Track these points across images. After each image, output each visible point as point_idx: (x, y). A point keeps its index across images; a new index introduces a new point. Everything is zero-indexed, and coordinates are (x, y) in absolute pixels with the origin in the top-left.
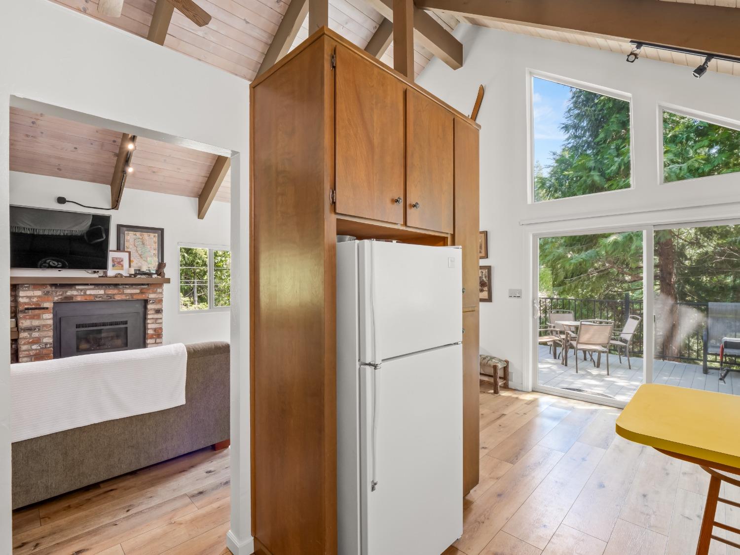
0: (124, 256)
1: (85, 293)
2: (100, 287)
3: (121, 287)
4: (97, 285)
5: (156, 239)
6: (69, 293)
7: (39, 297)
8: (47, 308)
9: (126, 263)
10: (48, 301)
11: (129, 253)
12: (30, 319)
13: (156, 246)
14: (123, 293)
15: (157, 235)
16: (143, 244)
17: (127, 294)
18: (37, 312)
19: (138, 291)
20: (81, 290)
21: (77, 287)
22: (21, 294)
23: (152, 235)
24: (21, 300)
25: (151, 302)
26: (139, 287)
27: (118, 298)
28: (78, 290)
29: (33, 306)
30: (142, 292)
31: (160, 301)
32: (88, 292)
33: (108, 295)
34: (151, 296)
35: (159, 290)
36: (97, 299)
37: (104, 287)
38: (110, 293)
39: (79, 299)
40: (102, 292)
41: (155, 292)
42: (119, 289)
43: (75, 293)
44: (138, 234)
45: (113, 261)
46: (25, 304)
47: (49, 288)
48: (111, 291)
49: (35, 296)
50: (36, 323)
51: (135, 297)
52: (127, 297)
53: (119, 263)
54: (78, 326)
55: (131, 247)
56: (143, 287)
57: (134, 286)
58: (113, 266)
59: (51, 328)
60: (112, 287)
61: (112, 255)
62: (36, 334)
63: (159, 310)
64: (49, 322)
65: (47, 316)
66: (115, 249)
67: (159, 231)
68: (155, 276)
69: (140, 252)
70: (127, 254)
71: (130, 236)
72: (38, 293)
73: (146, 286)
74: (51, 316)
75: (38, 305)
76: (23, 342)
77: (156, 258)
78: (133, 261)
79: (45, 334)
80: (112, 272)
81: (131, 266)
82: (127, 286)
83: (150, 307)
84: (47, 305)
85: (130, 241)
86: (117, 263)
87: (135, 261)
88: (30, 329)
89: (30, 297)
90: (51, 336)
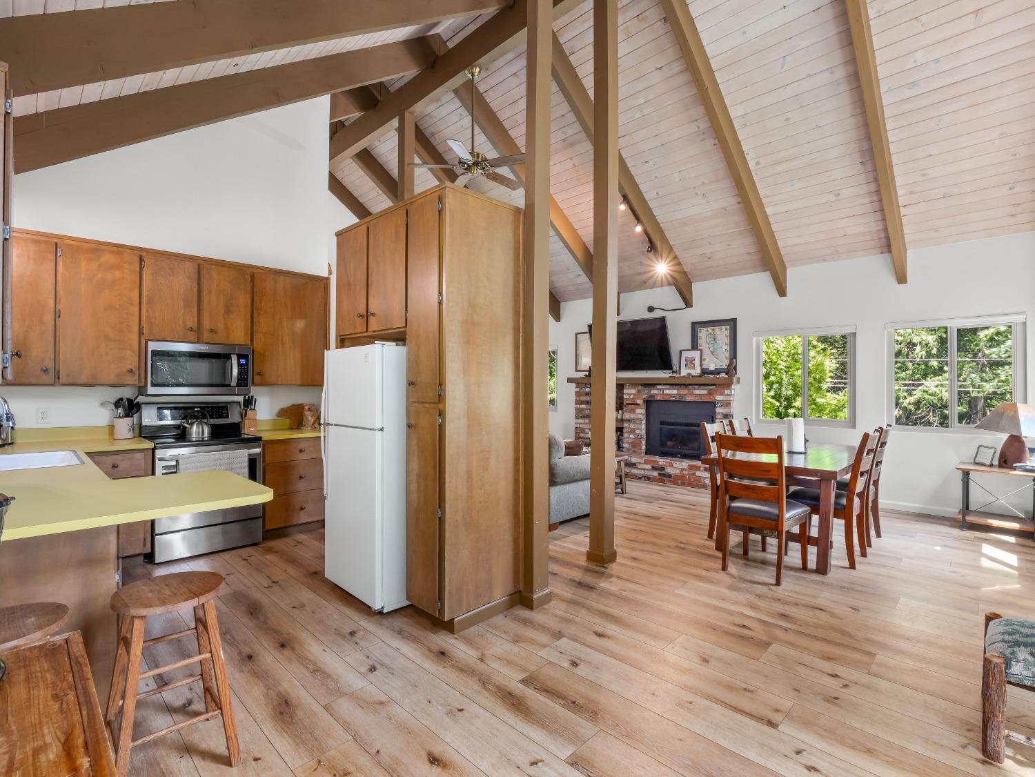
0: (696, 354)
1: (663, 392)
2: (674, 387)
3: (690, 387)
4: (672, 385)
5: (728, 333)
6: (653, 392)
7: (634, 394)
8: (639, 404)
9: (697, 362)
10: (639, 398)
11: (701, 351)
12: (629, 412)
13: (727, 340)
14: (692, 394)
15: (728, 327)
16: (715, 339)
17: (696, 395)
18: (633, 406)
19: (705, 392)
20: (660, 389)
21: (659, 387)
22: (625, 391)
23: (723, 328)
24: (625, 397)
25: (719, 404)
26: (707, 387)
27: (688, 399)
28: (658, 389)
29: (631, 402)
30: (710, 393)
31: (728, 404)
32: (666, 392)
33: (680, 395)
34: (719, 398)
35: (727, 392)
36: (672, 399)
37: (677, 387)
38: (682, 393)
39: (659, 398)
40: (675, 392)
41: (722, 394)
42: (689, 389)
43: (656, 392)
44: (710, 329)
45: (686, 360)
46: (628, 400)
47: (640, 387)
48: (684, 391)
49: (632, 394)
50: (632, 416)
51: (704, 399)
52: (696, 399)
53: (691, 362)
54: (662, 423)
55: (703, 344)
56: (711, 387)
57: (702, 387)
58: (686, 365)
59: (644, 422)
60: (683, 387)
61: (684, 355)
62: (632, 426)
63: (727, 415)
64: (640, 416)
65: (639, 411)
66: (690, 348)
67: (732, 322)
68: (723, 375)
69: (712, 349)
70: (699, 352)
71: (703, 333)
72: (634, 391)
73: (713, 387)
74: (644, 411)
75: (634, 401)
76: (625, 430)
77: (728, 355)
78: (705, 360)
79: (636, 426)
80: (684, 372)
81: (701, 365)
82: (696, 387)
83: (718, 410)
84: (639, 401)
85: (703, 338)
86: (690, 363)
87: (707, 359)
88: (629, 421)
89: (629, 394)
90: (641, 429)
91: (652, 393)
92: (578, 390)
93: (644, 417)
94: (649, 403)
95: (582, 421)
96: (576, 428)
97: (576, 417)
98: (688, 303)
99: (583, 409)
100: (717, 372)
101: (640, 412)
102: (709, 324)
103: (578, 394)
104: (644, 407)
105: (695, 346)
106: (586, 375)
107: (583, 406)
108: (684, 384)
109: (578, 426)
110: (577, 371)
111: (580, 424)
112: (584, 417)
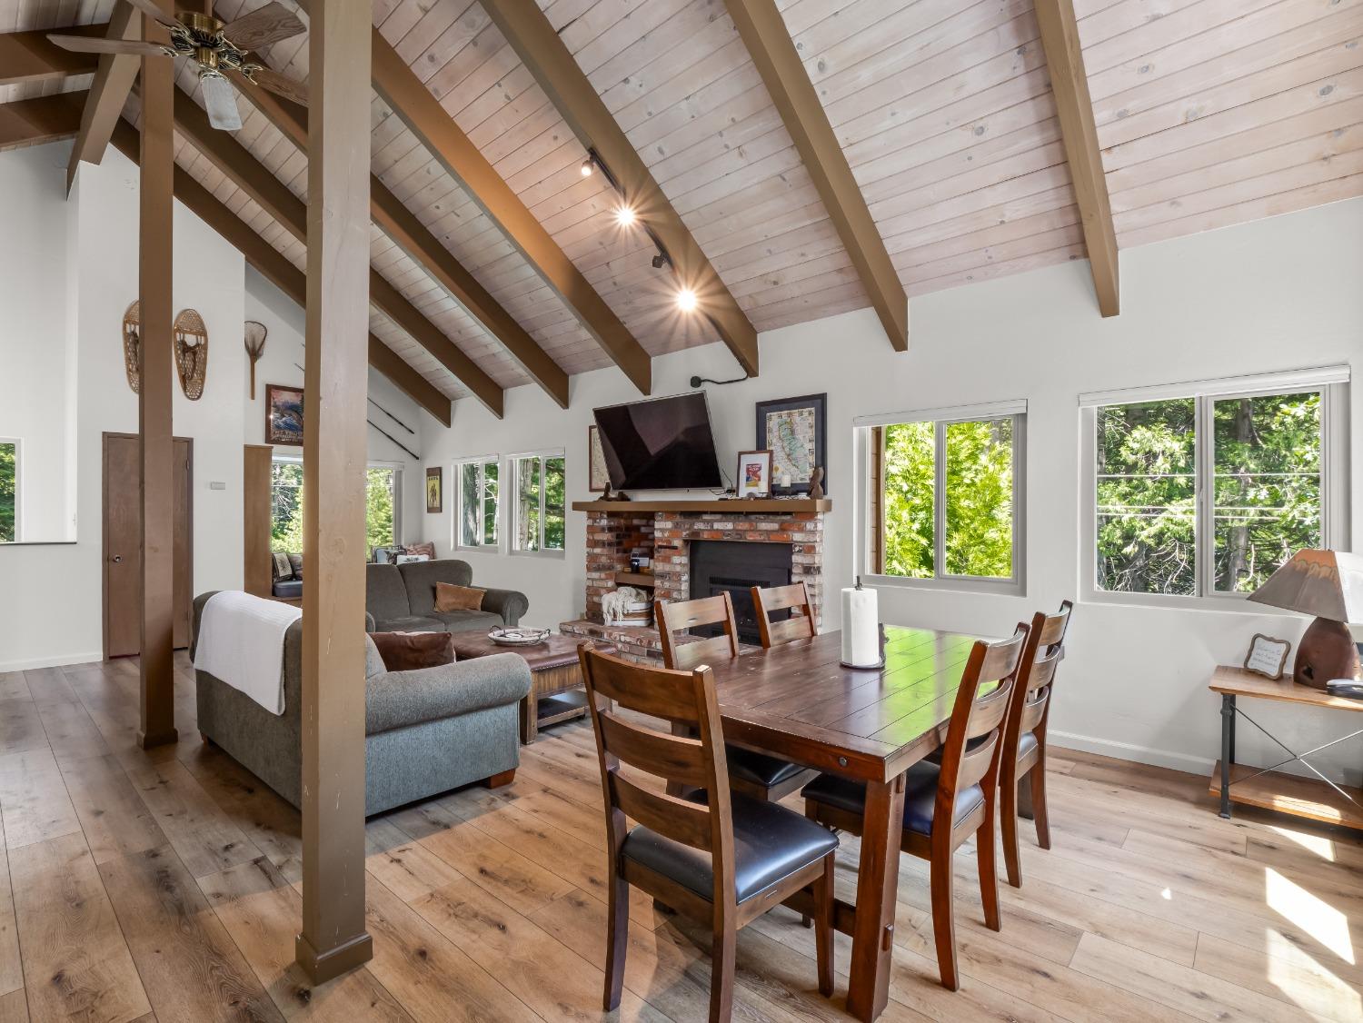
0: (762, 459)
1: (712, 527)
2: (729, 516)
3: (753, 517)
4: (726, 514)
5: (812, 420)
6: (699, 526)
7: (670, 530)
8: (675, 548)
9: (764, 474)
10: (678, 537)
11: (771, 453)
12: (663, 561)
13: (811, 433)
14: (756, 530)
15: (813, 409)
16: (793, 432)
17: (762, 532)
18: (668, 552)
19: (775, 526)
20: (708, 522)
21: (706, 517)
22: (657, 525)
23: (805, 412)
24: (657, 534)
25: (797, 549)
26: (778, 518)
27: (750, 538)
28: (704, 521)
29: (665, 544)
30: (783, 529)
31: (810, 549)
32: (717, 526)
33: (738, 532)
34: (797, 537)
35: (810, 526)
36: (725, 538)
37: (732, 517)
38: (740, 528)
39: (705, 536)
40: (730, 526)
41: (801, 530)
42: (751, 521)
43: (702, 526)
44: (785, 415)
45: (748, 470)
46: (661, 540)
47: (678, 518)
48: (743, 526)
49: (667, 529)
50: (667, 568)
51: (775, 539)
52: (762, 538)
53: (755, 473)
54: (713, 580)
55: (774, 441)
56: (784, 518)
57: (771, 517)
58: (748, 479)
59: (685, 578)
60: (742, 517)
61: (746, 460)
62: (667, 585)
63: (810, 568)
64: (678, 569)
65: (676, 559)
66: (754, 448)
67: (819, 401)
68: (803, 496)
69: (787, 450)
70: (767, 455)
71: (774, 420)
72: (669, 525)
73: (788, 517)
74: (685, 560)
75: (669, 542)
76: (657, 592)
77: (812, 459)
78: (777, 469)
79: (674, 585)
80: (744, 492)
81: (771, 478)
82: (762, 517)
83: (796, 558)
84: (677, 543)
85: (774, 430)
86: (753, 474)
87: (781, 469)
88: (662, 576)
89: (662, 530)
90: (679, 591)
91: (696, 527)
92: (590, 522)
93: (687, 569)
94: (694, 545)
95: (595, 575)
96: (588, 588)
97: (589, 569)
98: (751, 371)
99: (597, 555)
100: (795, 489)
101: (680, 561)
102: (784, 406)
103: (591, 530)
104: (686, 551)
105: (761, 445)
106: (601, 498)
107: (598, 550)
108: (742, 513)
109: (590, 583)
110: (592, 490)
111: (593, 580)
112: (598, 569)
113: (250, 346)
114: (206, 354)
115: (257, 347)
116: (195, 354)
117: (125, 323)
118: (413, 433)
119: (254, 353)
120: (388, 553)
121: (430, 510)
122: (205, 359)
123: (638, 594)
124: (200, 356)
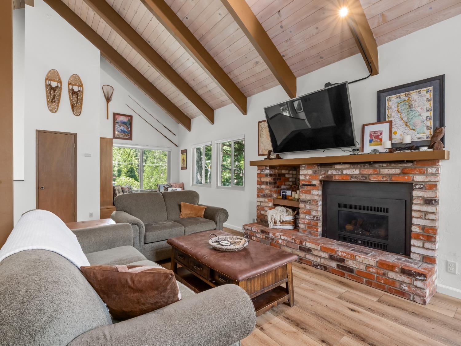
0: (384, 128)
1: (342, 172)
2: (356, 166)
3: (377, 165)
4: (353, 164)
5: (430, 95)
7: (310, 175)
8: (314, 185)
9: (385, 137)
10: (315, 179)
11: (391, 122)
12: (305, 193)
14: (379, 174)
15: (431, 88)
16: (410, 106)
17: (384, 175)
18: (309, 188)
19: (398, 171)
20: (339, 169)
21: (337, 167)
22: (301, 172)
23: (423, 91)
24: (301, 178)
25: (417, 187)
26: (400, 165)
27: (373, 179)
28: (336, 169)
29: (307, 183)
30: (404, 173)
31: (433, 187)
32: (345, 172)
33: (363, 175)
34: (418, 178)
35: (431, 170)
36: (353, 180)
37: (359, 166)
38: (365, 172)
39: (337, 178)
40: (357, 172)
41: (422, 173)
42: (375, 169)
43: (334, 172)
44: (403, 95)
45: (371, 135)
46: (303, 181)
47: (316, 168)
48: (367, 171)
49: (308, 175)
50: (308, 197)
51: (394, 180)
52: (385, 179)
53: (377, 137)
54: (341, 206)
55: (393, 114)
56: (405, 165)
57: (393, 165)
58: (371, 141)
59: (320, 203)
60: (367, 166)
61: (368, 130)
62: (308, 207)
63: (431, 200)
64: (316, 198)
65: (315, 192)
66: (375, 120)
67: (438, 81)
68: (425, 149)
69: (405, 119)
70: (388, 124)
71: (392, 101)
72: (310, 172)
73: (410, 165)
74: (320, 193)
75: (310, 182)
76: (301, 211)
77: (430, 123)
78: (395, 133)
79: (313, 207)
80: (368, 149)
81: (390, 139)
82: (385, 165)
83: (415, 193)
84: (315, 182)
85: (393, 107)
86: (376, 137)
87: (399, 132)
88: (305, 202)
89: (305, 175)
90: (317, 211)
91: (329, 173)
92: (259, 172)
93: (321, 198)
94: (325, 184)
95: (262, 200)
96: (258, 206)
97: (258, 196)
98: (373, 70)
99: (263, 189)
100: (414, 146)
101: (317, 193)
102: (403, 89)
103: (259, 176)
104: (320, 188)
105: (381, 117)
106: (266, 159)
107: (263, 187)
108: (369, 163)
109: (259, 204)
110: (259, 155)
111: (261, 202)
112: (264, 196)
113: (106, 95)
114: (82, 95)
115: (110, 96)
116: (77, 95)
117: (46, 79)
118: (175, 135)
119: (108, 99)
120: (164, 187)
121: (182, 168)
122: (82, 97)
123: (287, 211)
124: (80, 96)
